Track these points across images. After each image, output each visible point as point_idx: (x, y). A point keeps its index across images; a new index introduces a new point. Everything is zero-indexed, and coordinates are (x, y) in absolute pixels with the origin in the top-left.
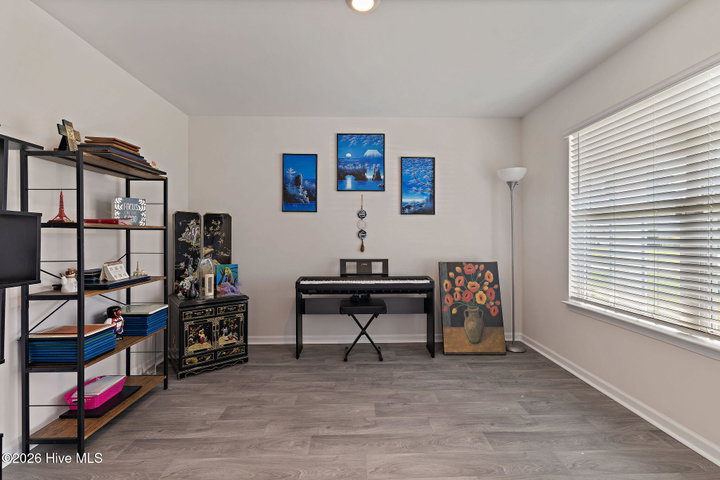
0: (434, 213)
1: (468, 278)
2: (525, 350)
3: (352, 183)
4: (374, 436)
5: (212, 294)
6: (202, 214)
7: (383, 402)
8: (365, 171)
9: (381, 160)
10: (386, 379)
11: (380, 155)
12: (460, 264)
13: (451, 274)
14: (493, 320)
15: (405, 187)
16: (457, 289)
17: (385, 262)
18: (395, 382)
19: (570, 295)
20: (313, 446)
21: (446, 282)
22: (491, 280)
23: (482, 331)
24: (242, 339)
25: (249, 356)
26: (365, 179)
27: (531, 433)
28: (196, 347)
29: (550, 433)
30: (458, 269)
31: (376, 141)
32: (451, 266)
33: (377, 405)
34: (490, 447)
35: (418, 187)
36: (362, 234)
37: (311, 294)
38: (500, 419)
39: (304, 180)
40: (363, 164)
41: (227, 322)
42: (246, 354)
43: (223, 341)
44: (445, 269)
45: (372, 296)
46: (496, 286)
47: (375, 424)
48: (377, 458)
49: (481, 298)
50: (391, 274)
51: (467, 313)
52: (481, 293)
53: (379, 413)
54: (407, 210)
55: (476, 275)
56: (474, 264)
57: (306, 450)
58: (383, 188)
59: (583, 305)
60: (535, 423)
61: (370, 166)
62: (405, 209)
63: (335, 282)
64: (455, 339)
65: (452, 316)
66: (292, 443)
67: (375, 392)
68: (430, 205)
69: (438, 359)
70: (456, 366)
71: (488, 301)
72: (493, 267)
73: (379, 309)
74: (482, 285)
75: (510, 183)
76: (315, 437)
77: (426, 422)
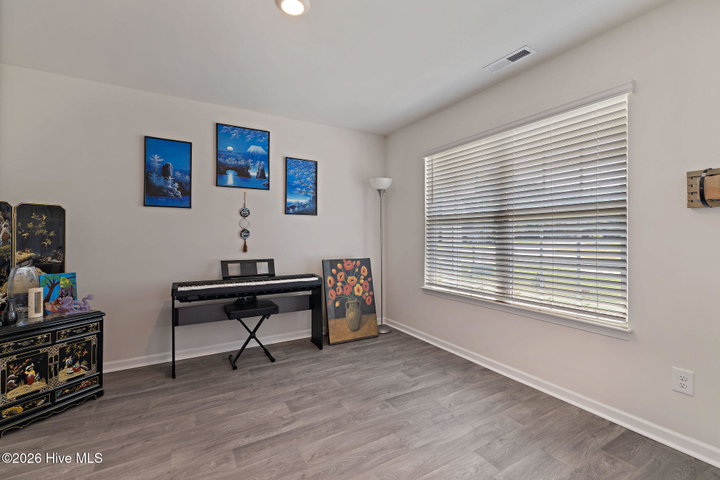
0: (316, 214)
1: (348, 273)
2: (391, 331)
3: (234, 179)
4: (298, 429)
5: (41, 314)
6: (14, 204)
7: (292, 398)
8: (248, 167)
9: (266, 158)
10: (286, 378)
11: (265, 152)
12: (341, 261)
13: (334, 271)
14: (368, 308)
15: (289, 187)
16: (339, 284)
17: (271, 263)
18: (295, 379)
19: (426, 281)
20: (238, 459)
21: (330, 278)
22: (366, 274)
23: (360, 319)
24: (94, 367)
25: (105, 387)
26: (248, 175)
27: (418, 391)
28: (22, 390)
29: (428, 388)
30: (339, 265)
31: (261, 138)
32: (333, 263)
33: (288, 403)
34: (394, 409)
35: (302, 188)
36: (245, 233)
37: (190, 301)
38: (394, 387)
39: (174, 171)
40: (246, 159)
41: (72, 350)
42: (101, 386)
43: (64, 376)
44: (328, 266)
45: (259, 297)
46: (370, 279)
47: (294, 420)
48: (308, 448)
49: (358, 290)
50: (277, 274)
51: (348, 305)
52: (358, 285)
53: (294, 409)
54: (291, 211)
55: (354, 270)
56: (352, 260)
57: (233, 465)
58: (267, 187)
59: (434, 288)
60: (417, 383)
61: (254, 163)
62: (289, 209)
63: (218, 286)
64: (338, 329)
65: (336, 309)
66: (213, 464)
67: (280, 391)
68: (312, 206)
69: (326, 350)
70: (343, 353)
71: (364, 293)
72: (366, 262)
73: (269, 310)
74: (359, 279)
75: (379, 191)
76: (237, 450)
77: (338, 405)
